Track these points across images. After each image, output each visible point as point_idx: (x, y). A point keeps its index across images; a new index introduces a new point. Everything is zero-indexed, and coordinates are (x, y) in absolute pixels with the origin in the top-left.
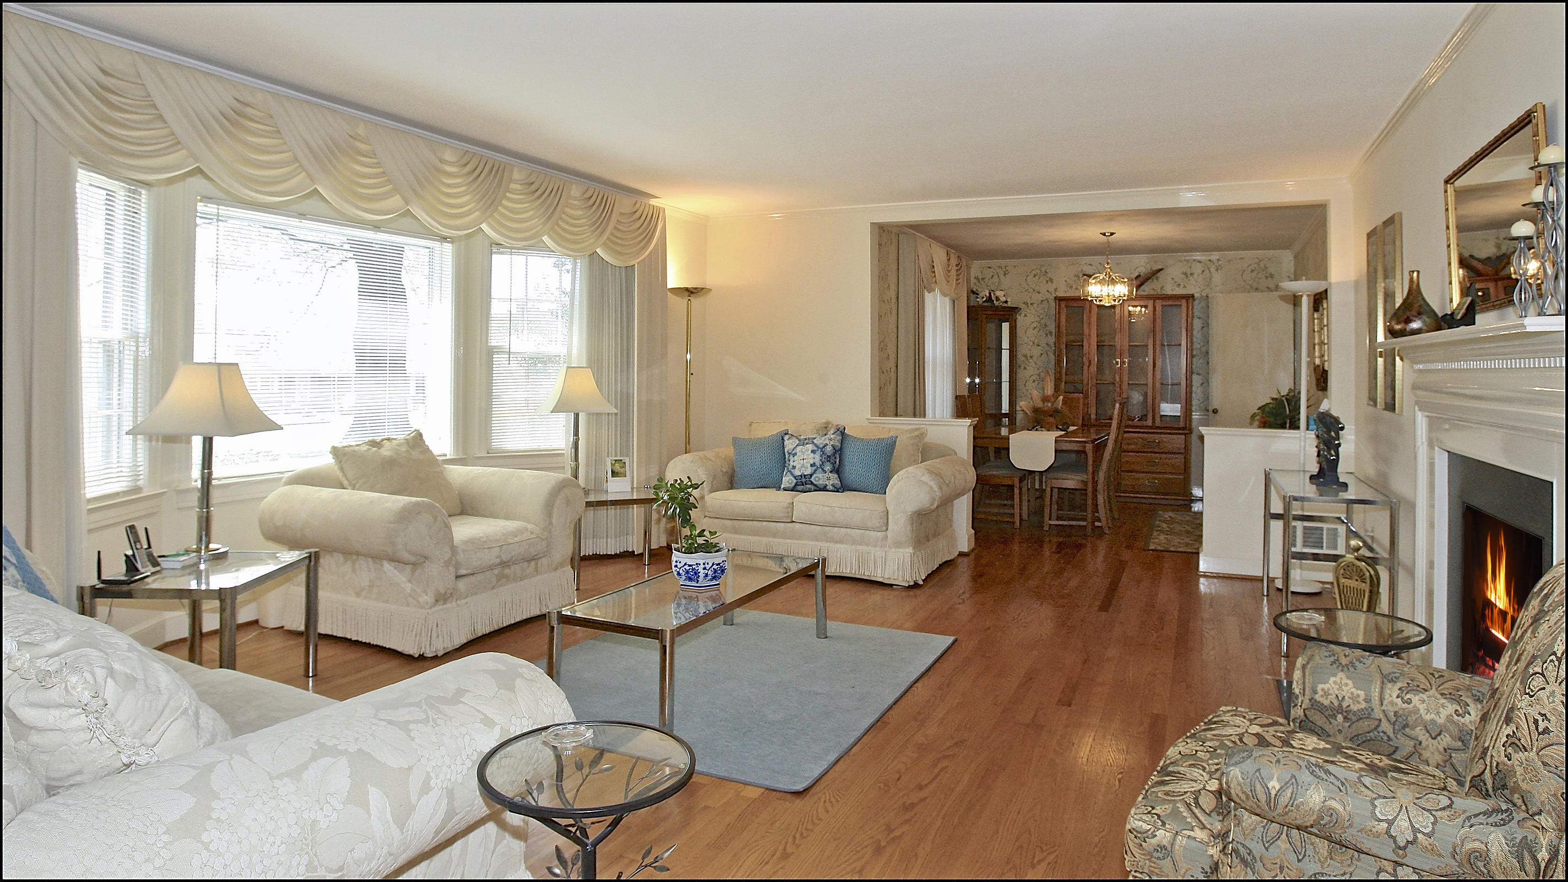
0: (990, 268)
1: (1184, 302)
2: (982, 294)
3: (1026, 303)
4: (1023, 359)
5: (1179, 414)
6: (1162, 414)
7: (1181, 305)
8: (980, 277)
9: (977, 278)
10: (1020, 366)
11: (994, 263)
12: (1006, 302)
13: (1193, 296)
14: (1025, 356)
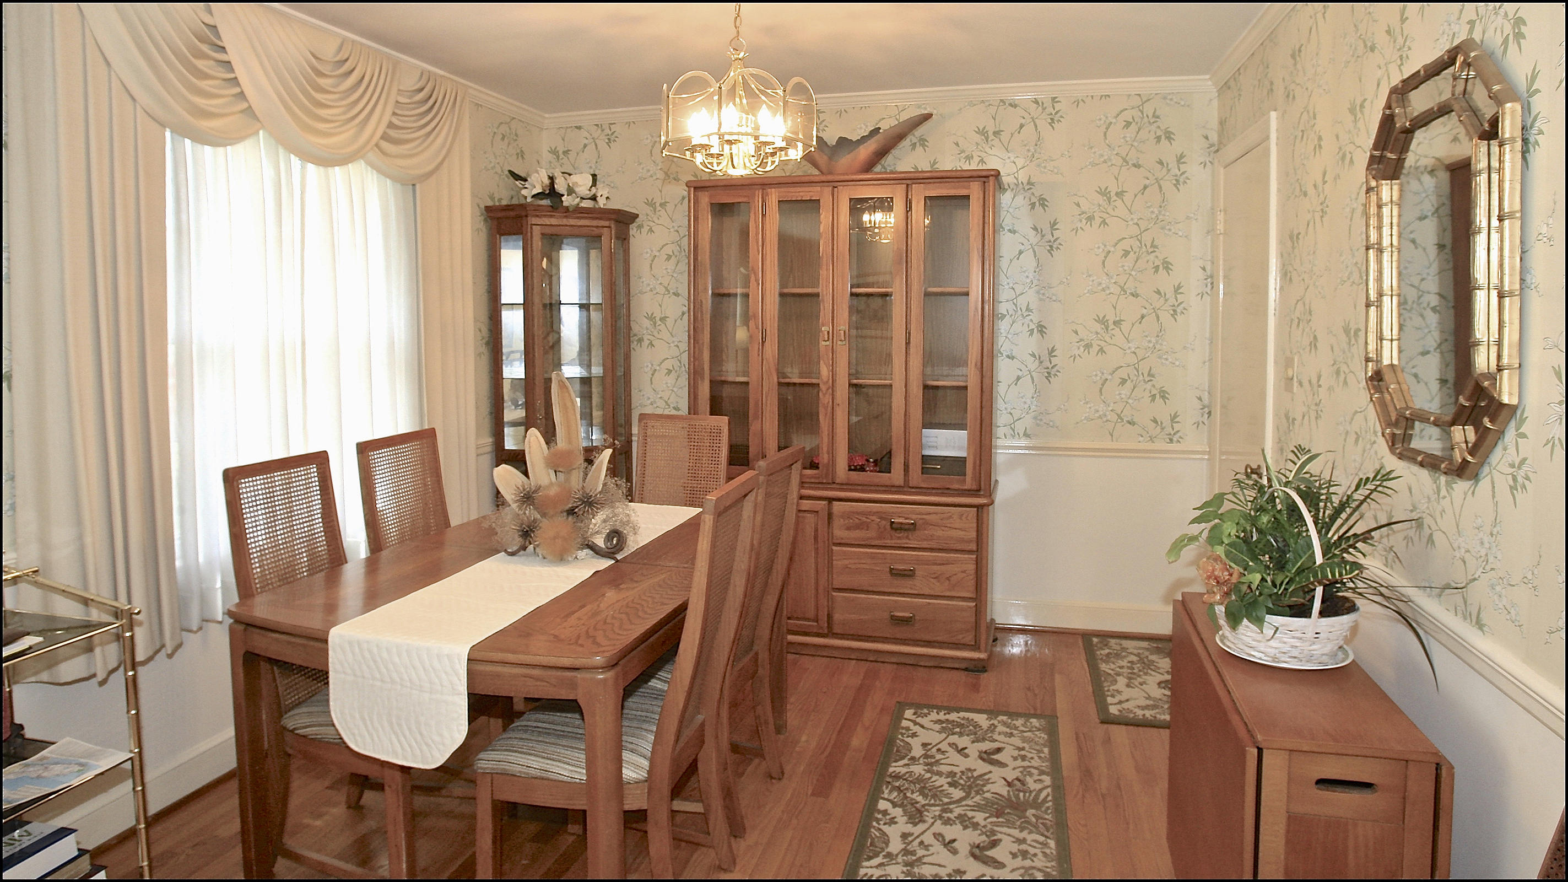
0: (579, 128)
1: (974, 190)
2: (533, 179)
3: (651, 204)
4: (647, 323)
5: (964, 454)
6: (927, 452)
7: (968, 197)
8: (561, 150)
9: (554, 152)
10: (640, 341)
11: (588, 117)
12: (594, 198)
13: (997, 174)
14: (651, 318)
